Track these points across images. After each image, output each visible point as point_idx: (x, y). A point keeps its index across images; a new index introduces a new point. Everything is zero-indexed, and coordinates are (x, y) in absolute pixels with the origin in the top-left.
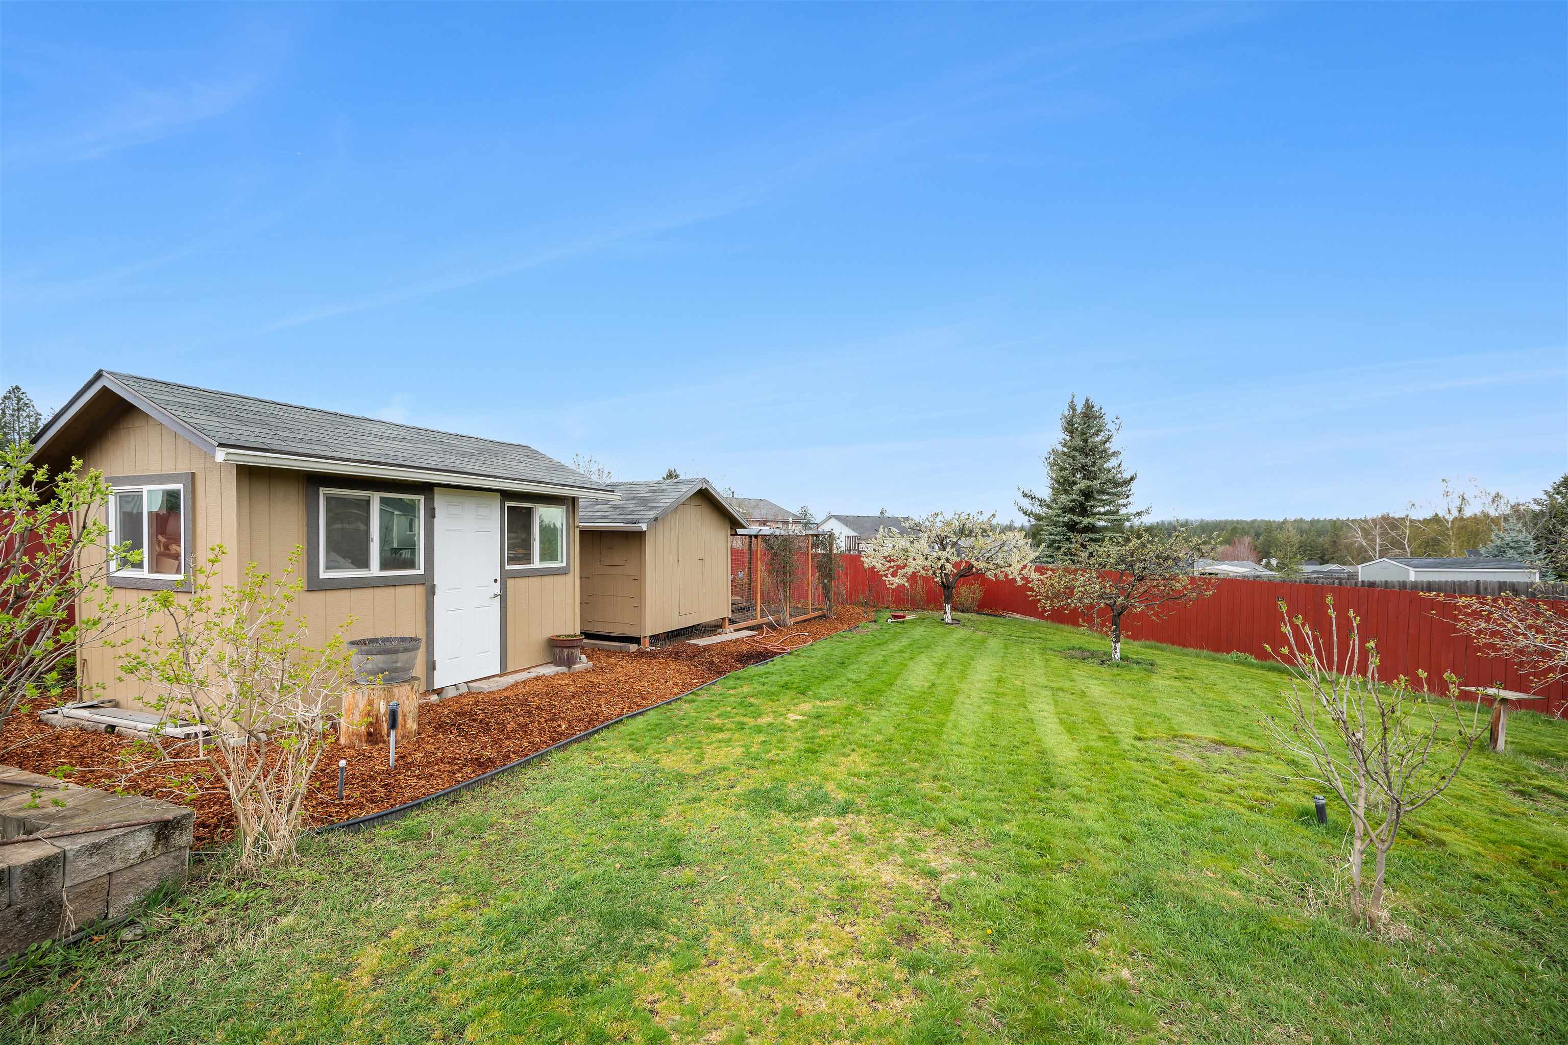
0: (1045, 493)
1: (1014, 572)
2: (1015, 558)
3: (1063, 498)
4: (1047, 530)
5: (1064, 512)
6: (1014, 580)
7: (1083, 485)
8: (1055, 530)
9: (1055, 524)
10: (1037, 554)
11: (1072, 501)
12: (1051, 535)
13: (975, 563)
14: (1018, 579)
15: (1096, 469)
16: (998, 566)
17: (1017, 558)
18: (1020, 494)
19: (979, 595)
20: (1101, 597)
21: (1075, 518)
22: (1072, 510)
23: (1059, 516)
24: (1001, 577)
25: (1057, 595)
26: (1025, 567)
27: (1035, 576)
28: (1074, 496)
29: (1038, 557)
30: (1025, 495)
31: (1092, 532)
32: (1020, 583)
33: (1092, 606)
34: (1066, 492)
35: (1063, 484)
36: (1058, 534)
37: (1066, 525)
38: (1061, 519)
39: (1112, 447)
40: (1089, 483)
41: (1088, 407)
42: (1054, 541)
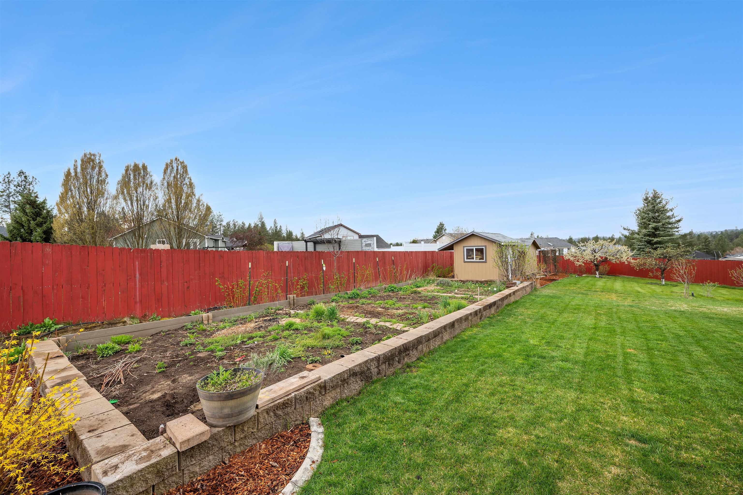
0: (636, 228)
1: (624, 259)
2: (624, 255)
3: (644, 231)
4: (636, 244)
5: (645, 236)
6: (624, 262)
7: (653, 225)
8: (641, 244)
9: (641, 241)
10: (633, 254)
11: (648, 232)
12: (639, 245)
13: (609, 257)
14: (626, 262)
15: (659, 218)
16: (617, 258)
17: (625, 255)
18: (622, 229)
19: (608, 269)
20: (656, 265)
21: (650, 239)
22: (649, 235)
23: (642, 238)
24: (618, 262)
25: (641, 265)
26: (628, 258)
27: (632, 261)
28: (650, 230)
29: (633, 255)
30: (625, 229)
31: (659, 244)
32: (626, 263)
33: (653, 268)
34: (645, 228)
35: (643, 225)
36: (642, 245)
37: (646, 241)
38: (644, 239)
39: (668, 207)
40: (656, 224)
41: (655, 193)
42: (641, 248)
